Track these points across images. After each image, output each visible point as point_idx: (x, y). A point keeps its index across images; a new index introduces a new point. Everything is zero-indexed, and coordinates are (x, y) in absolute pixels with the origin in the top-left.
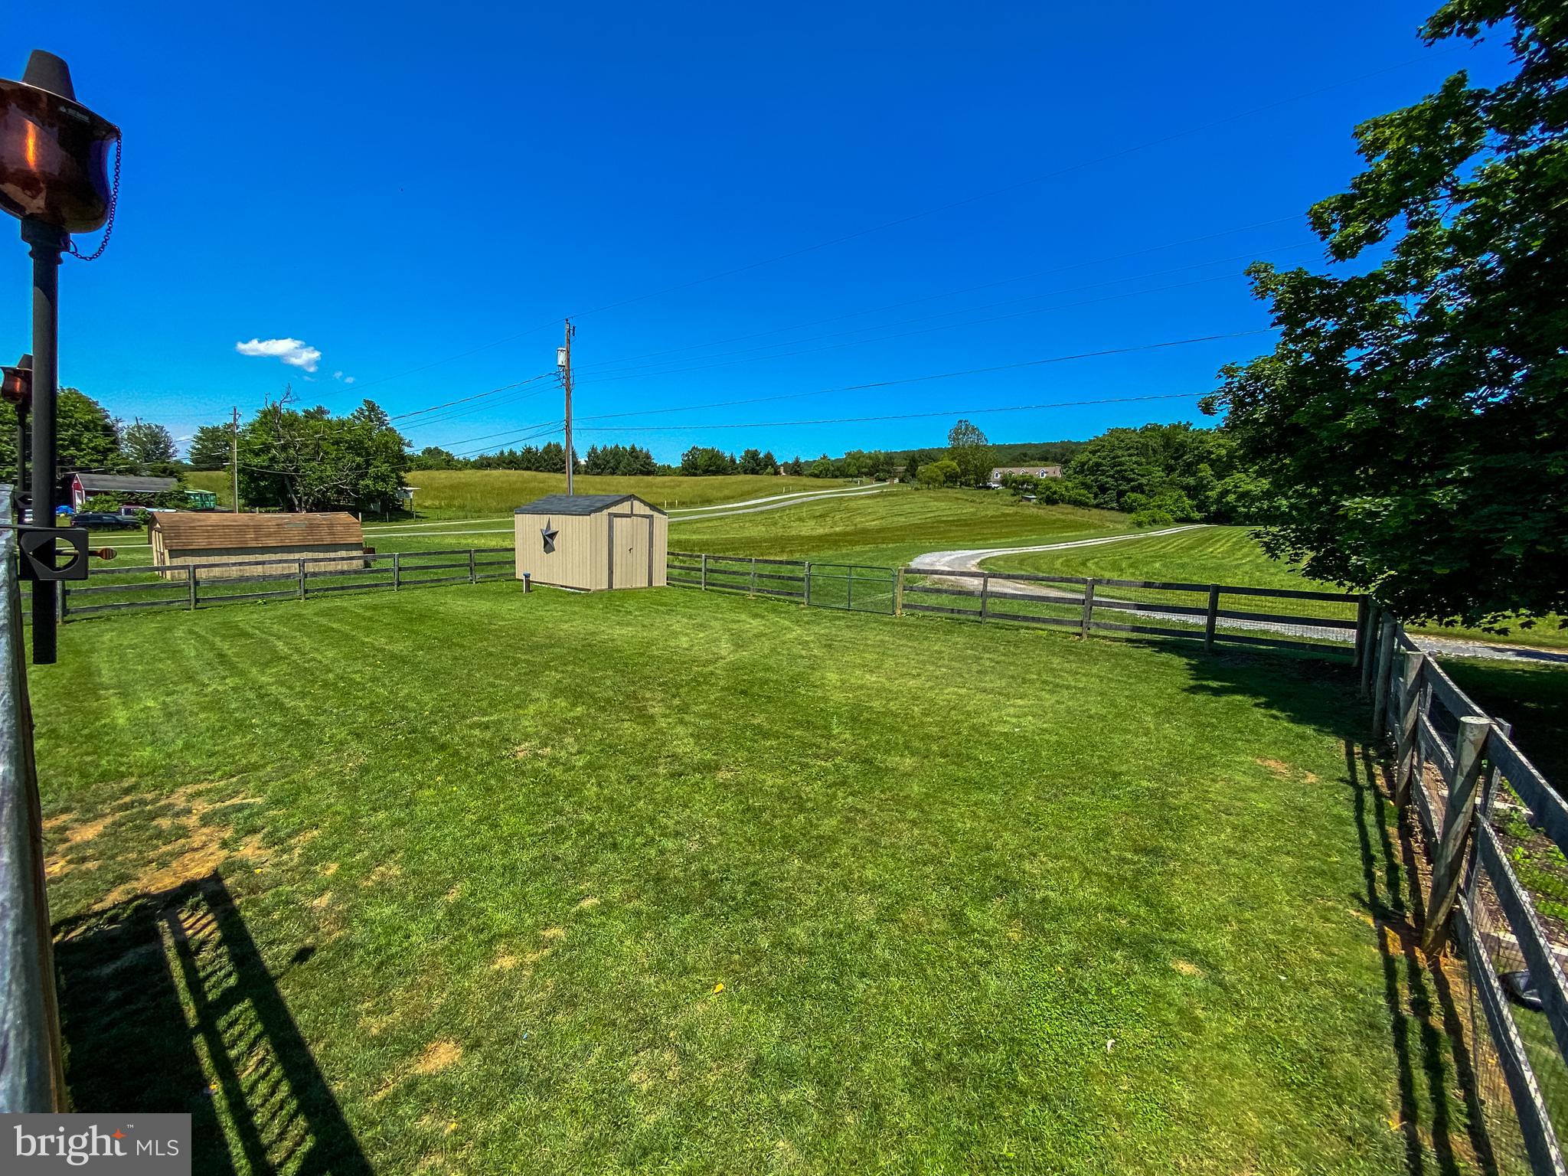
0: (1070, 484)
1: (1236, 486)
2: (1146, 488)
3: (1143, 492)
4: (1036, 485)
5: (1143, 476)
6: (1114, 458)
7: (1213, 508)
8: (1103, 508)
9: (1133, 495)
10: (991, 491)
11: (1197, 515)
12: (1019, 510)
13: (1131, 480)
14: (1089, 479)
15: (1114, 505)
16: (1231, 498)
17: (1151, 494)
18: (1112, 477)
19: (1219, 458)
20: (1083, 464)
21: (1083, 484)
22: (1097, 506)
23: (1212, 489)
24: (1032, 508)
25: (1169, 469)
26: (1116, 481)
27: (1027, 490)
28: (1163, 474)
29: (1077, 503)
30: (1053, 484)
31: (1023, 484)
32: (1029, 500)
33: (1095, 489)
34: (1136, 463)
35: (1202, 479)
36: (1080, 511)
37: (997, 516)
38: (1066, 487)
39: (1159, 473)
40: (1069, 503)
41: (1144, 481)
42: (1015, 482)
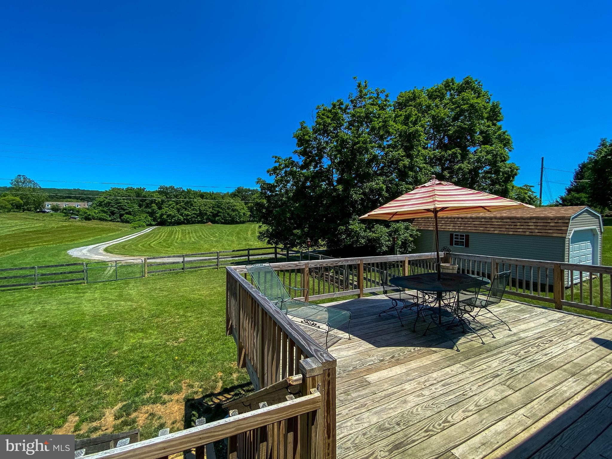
0: (97, 211)
1: (166, 212)
2: (133, 213)
3: (131, 214)
4: (78, 211)
5: (130, 208)
6: (117, 200)
7: (159, 220)
8: (114, 221)
9: (127, 216)
10: (46, 214)
11: (153, 223)
12: (70, 223)
13: (124, 210)
14: (105, 209)
15: (119, 220)
16: (165, 217)
17: (135, 215)
18: (117, 208)
19: (159, 202)
20: (101, 202)
21: (102, 211)
22: (111, 221)
23: (157, 213)
24: (78, 222)
25: (140, 206)
26: (119, 210)
27: (72, 214)
28: (138, 207)
29: (101, 219)
30: (87, 211)
31: (70, 210)
32: (75, 218)
33: (109, 213)
34: (126, 203)
35: (154, 210)
36: (105, 223)
37: (60, 227)
38: (95, 212)
39: (136, 207)
40: (97, 219)
41: (131, 210)
42: (66, 210)
